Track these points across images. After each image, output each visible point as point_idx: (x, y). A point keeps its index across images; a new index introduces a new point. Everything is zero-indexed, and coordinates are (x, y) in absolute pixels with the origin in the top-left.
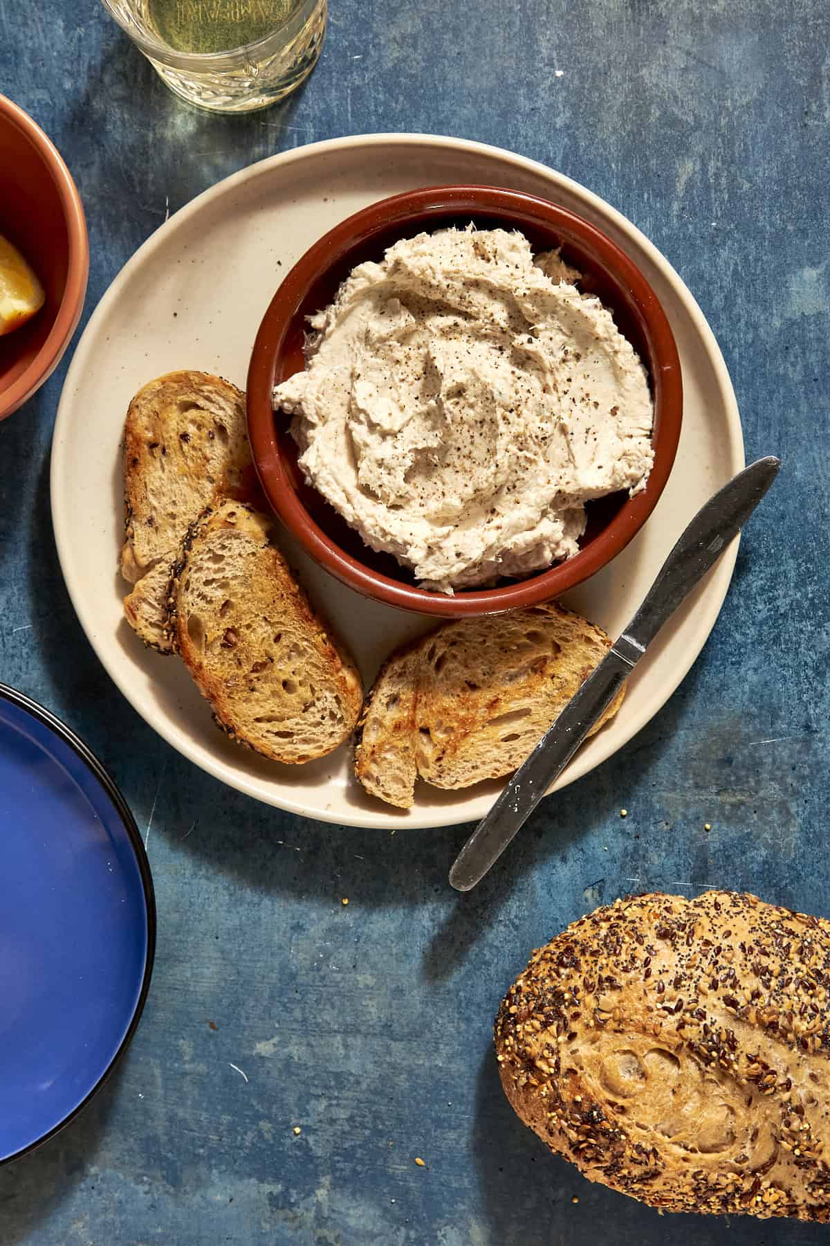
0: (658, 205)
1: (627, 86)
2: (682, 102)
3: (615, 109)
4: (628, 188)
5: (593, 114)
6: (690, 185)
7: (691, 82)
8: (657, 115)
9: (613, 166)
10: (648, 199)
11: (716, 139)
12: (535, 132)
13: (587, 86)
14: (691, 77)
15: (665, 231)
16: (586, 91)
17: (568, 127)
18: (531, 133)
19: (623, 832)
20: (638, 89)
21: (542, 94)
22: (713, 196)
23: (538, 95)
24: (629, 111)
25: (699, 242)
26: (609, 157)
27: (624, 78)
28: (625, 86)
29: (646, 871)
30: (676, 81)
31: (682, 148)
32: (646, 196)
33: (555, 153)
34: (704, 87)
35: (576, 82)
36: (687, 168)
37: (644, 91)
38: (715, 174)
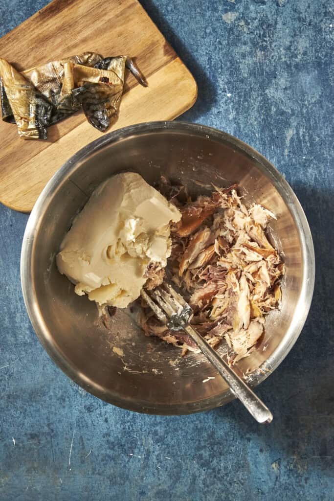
0: (278, 151)
1: (260, 98)
2: (285, 103)
3: (255, 109)
4: (264, 144)
5: (246, 112)
6: (292, 140)
7: (288, 94)
8: (275, 110)
9: (257, 135)
10: (274, 148)
11: (302, 119)
12: (220, 122)
13: (242, 100)
14: (288, 92)
15: (282, 162)
16: (242, 103)
17: (235, 119)
18: (218, 123)
19: (287, 436)
20: (265, 100)
21: (222, 105)
22: (303, 144)
23: (220, 106)
24: (261, 110)
25: (298, 166)
26: (255, 131)
27: (258, 94)
28: (259, 98)
29: (299, 453)
30: (281, 94)
31: (287, 125)
32: (272, 147)
33: (230, 131)
34: (295, 96)
35: (237, 98)
36: (290, 133)
37: (268, 100)
38: (303, 135)
